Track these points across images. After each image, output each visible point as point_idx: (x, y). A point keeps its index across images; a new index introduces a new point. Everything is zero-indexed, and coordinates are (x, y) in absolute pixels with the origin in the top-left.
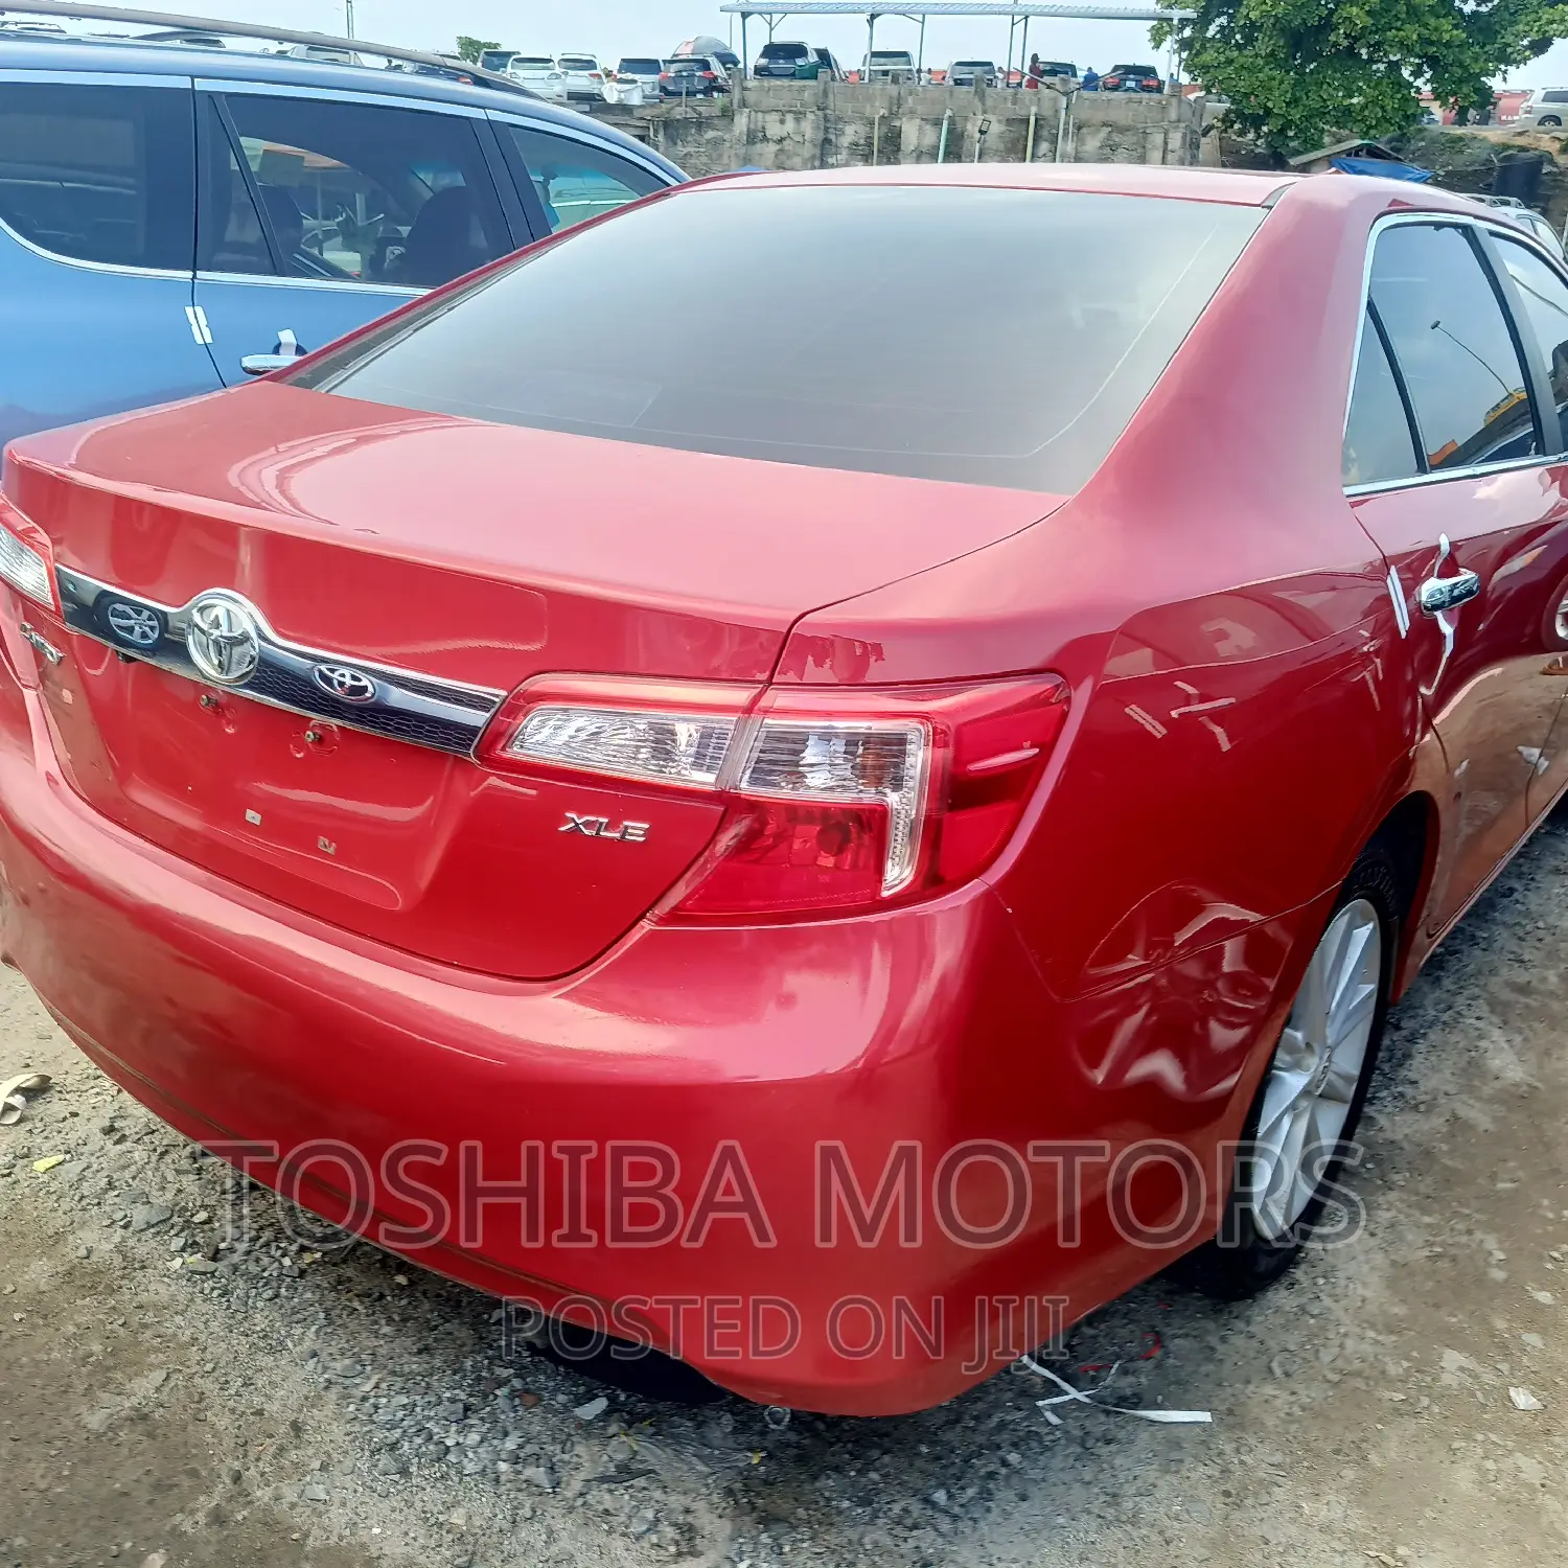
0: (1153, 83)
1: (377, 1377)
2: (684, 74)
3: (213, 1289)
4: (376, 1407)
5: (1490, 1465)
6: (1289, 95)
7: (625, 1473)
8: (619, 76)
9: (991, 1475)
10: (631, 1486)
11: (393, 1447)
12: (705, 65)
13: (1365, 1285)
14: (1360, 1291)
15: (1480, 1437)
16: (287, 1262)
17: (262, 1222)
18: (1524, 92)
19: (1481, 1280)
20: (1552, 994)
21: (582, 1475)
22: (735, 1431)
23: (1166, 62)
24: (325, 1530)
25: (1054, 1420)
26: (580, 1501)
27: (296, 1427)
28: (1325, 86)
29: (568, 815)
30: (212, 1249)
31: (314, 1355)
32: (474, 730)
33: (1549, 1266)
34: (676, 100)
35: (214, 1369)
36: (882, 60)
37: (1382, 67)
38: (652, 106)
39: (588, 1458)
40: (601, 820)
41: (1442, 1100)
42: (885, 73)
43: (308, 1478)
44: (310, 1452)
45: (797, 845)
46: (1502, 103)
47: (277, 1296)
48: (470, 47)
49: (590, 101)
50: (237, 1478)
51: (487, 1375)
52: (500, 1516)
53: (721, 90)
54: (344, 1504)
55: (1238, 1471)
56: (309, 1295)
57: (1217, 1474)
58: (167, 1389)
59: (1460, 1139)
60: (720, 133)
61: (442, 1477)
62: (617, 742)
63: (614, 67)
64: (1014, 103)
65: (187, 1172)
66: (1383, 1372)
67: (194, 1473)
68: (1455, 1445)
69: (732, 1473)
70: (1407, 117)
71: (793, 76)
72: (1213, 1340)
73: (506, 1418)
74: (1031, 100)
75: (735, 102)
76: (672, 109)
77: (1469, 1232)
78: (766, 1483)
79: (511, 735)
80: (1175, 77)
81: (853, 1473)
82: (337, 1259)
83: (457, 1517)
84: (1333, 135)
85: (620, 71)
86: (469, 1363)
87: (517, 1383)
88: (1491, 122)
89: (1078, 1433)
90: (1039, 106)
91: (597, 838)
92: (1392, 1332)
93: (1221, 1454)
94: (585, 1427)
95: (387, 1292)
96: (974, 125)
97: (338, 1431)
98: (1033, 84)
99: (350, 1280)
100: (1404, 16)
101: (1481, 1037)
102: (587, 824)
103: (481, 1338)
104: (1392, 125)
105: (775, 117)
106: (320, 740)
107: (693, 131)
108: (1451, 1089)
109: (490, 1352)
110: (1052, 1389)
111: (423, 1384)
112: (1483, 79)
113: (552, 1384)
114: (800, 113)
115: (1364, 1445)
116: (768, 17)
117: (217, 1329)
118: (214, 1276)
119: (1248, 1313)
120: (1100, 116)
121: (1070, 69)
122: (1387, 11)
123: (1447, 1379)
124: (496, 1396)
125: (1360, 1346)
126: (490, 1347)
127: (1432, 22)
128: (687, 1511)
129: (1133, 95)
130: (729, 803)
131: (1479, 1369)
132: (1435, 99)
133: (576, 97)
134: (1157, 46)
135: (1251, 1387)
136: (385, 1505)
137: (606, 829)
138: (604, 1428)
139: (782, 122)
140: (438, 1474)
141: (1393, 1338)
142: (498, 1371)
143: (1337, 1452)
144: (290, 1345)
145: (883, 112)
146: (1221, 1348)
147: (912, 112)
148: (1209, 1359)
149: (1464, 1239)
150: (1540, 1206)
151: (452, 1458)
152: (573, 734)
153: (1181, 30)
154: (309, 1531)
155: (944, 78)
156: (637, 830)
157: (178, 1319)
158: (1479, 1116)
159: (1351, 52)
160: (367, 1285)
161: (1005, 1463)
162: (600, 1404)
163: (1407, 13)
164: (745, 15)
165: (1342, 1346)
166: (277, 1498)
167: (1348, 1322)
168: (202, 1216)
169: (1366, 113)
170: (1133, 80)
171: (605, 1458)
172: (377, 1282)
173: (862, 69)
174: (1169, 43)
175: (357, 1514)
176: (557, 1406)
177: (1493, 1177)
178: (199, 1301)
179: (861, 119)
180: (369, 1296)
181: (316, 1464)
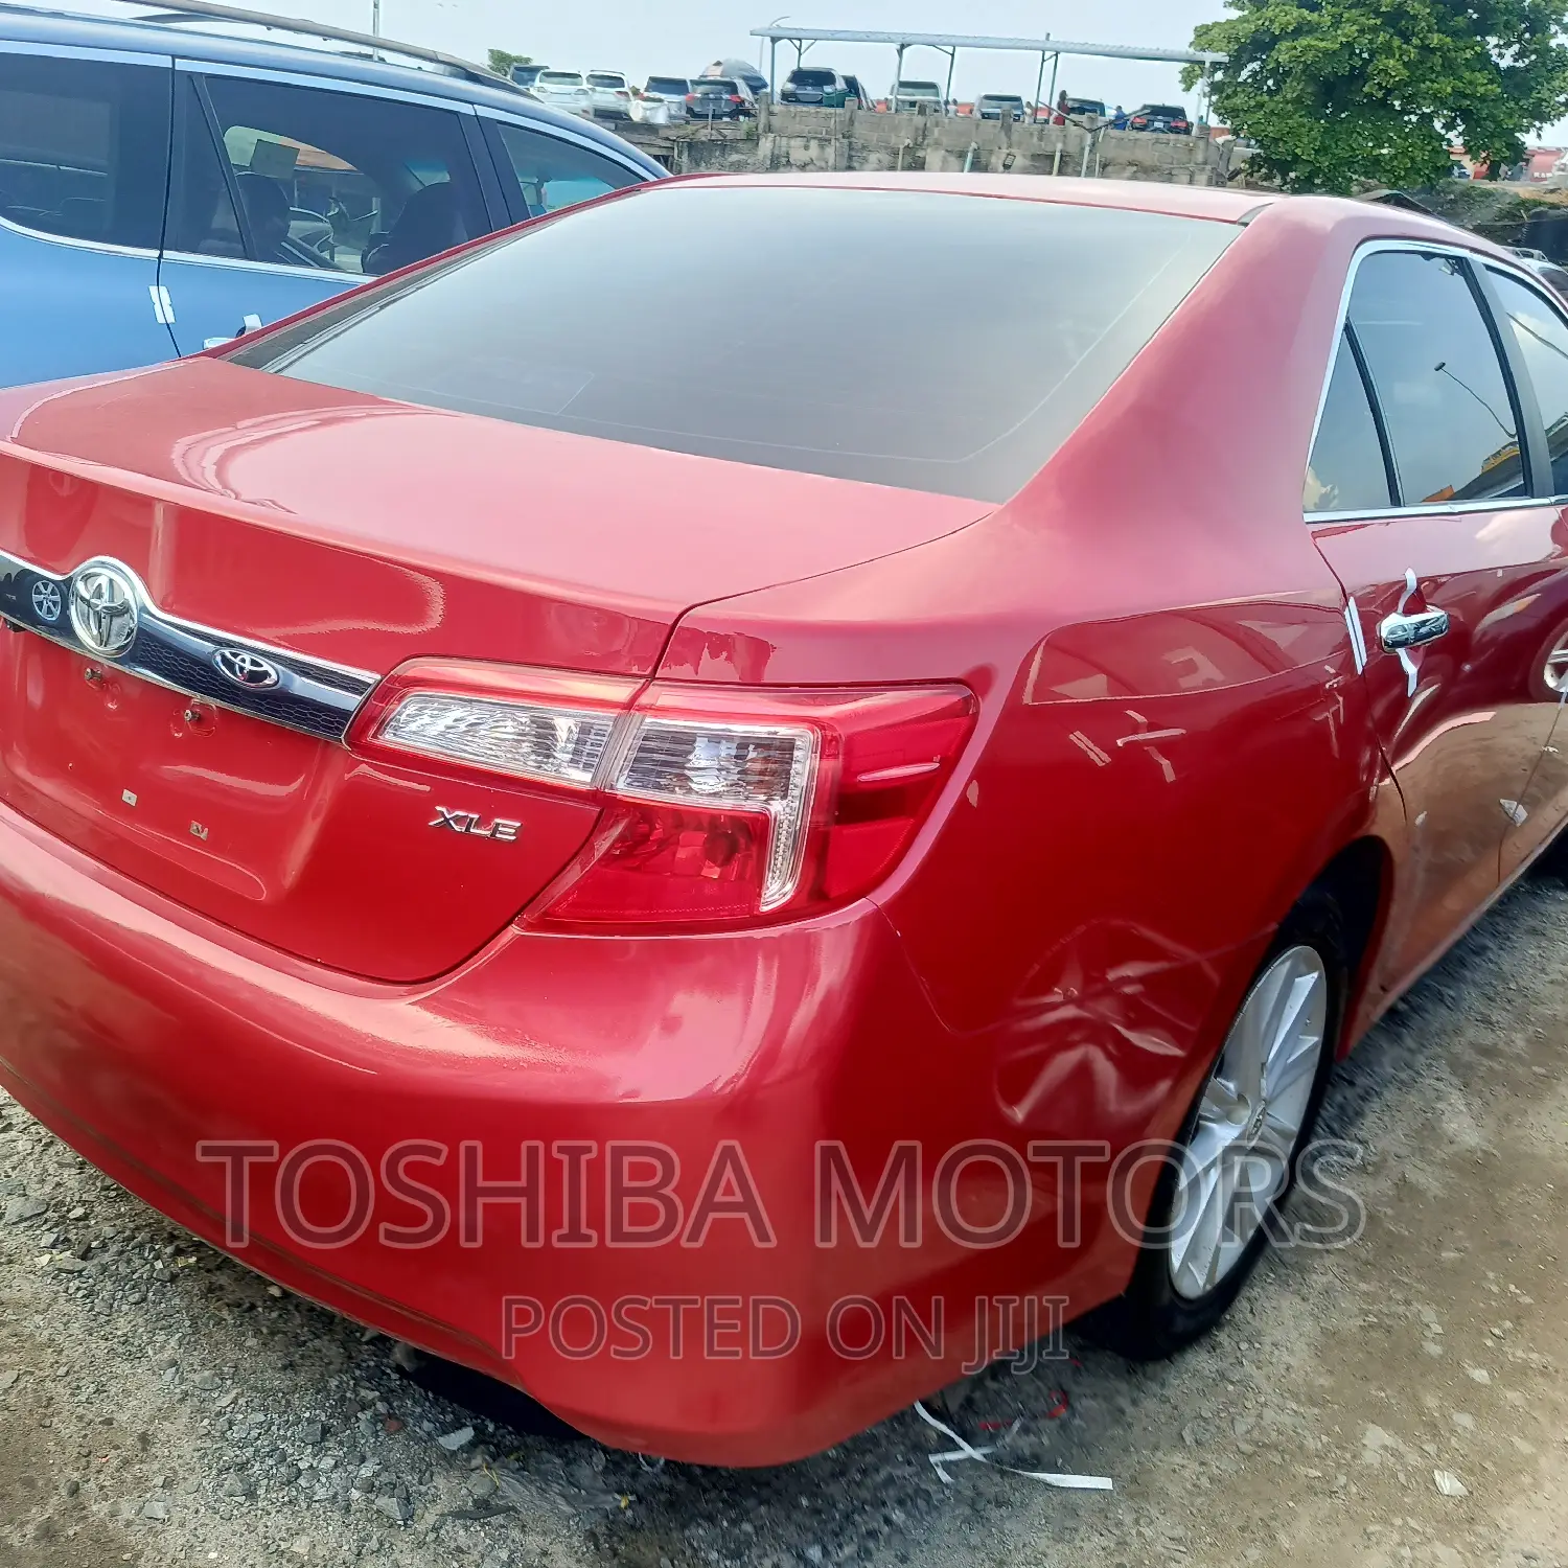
0: (1182, 125)
1: (235, 1391)
2: (711, 96)
3: (78, 1289)
4: (231, 1424)
5: (1406, 1552)
6: (1318, 143)
7: (484, 1509)
8: (646, 94)
9: (872, 1534)
10: (489, 1524)
11: (242, 1467)
12: (732, 88)
13: (1291, 1352)
14: (1286, 1358)
15: (1398, 1522)
16: (159, 1265)
17: (139, 1222)
18: (1559, 149)
19: (1416, 1354)
20: (1518, 1058)
21: (438, 1508)
22: (606, 1470)
23: (1196, 105)
24: (159, 1552)
25: (945, 1477)
26: (432, 1536)
27: (145, 1440)
28: (1355, 135)
29: (439, 808)
30: (84, 1248)
31: (173, 1363)
32: (345, 714)
33: (1489, 1343)
34: (701, 123)
35: (67, 1373)
36: (910, 90)
37: (1414, 118)
38: (678, 127)
39: (447, 1490)
40: (471, 816)
41: (1392, 1162)
42: (913, 104)
43: (148, 1495)
44: (156, 1466)
45: (682, 854)
46: (1536, 160)
47: (144, 1300)
48: (500, 59)
49: (615, 118)
50: (75, 1490)
51: (353, 1397)
52: (346, 1547)
53: (747, 113)
54: (182, 1525)
55: (1136, 1544)
56: (177, 1301)
57: (1112, 1545)
58: (15, 1391)
59: (1408, 1205)
60: (743, 157)
61: (290, 1501)
62: (498, 735)
63: (642, 85)
64: (1041, 139)
65: (69, 1165)
66: (1301, 1447)
67: (29, 1483)
68: (1371, 1529)
69: (597, 1517)
70: (1436, 169)
71: (819, 103)
72: (1124, 1402)
73: (367, 1443)
74: (1057, 136)
75: (761, 127)
76: (697, 130)
77: (1407, 1303)
78: (632, 1527)
79: (383, 721)
80: (1204, 120)
81: (725, 1524)
82: (211, 1266)
83: (300, 1546)
84: (1362, 184)
85: (647, 90)
86: (333, 1383)
87: (381, 1407)
88: (1523, 178)
89: (969, 1493)
90: (1064, 143)
91: (467, 834)
92: (1314, 1404)
93: (1119, 1524)
94: (449, 1458)
95: (259, 1303)
96: (998, 158)
97: (187, 1447)
98: (1060, 121)
99: (221, 1288)
100: (1438, 69)
101: (1439, 1099)
102: (458, 820)
103: (350, 1357)
104: (1421, 176)
105: (799, 142)
106: (199, 720)
107: (717, 153)
108: (1403, 1151)
109: (358, 1373)
110: (948, 1444)
111: (283, 1402)
112: (1517, 134)
113: (418, 1410)
114: (826, 140)
115: (1273, 1523)
116: (797, 43)
117: (77, 1332)
118: (80, 1276)
119: (1165, 1376)
120: (1126, 155)
121: (1097, 107)
122: (1421, 62)
123: (1370, 1457)
124: (357, 1418)
125: (1280, 1417)
126: (358, 1366)
127: (1467, 75)
128: (545, 1553)
129: (1161, 135)
130: (604, 803)
131: (1402, 1448)
132: (1466, 153)
133: (603, 115)
134: (1188, 89)
135: (1159, 1454)
136: (225, 1530)
137: (478, 825)
138: (468, 1460)
139: (806, 148)
140: (286, 1499)
141: (1316, 1411)
142: (363, 1393)
143: (1243, 1529)
144: (151, 1353)
145: (907, 141)
146: (1129, 1410)
147: (937, 144)
148: (1117, 1422)
149: (1401, 1309)
150: (1486, 1278)
151: (302, 1482)
152: (451, 723)
153: (1212, 74)
154: (142, 1552)
155: (971, 112)
156: (508, 829)
157: (38, 1318)
158: (1428, 1180)
159: (1384, 104)
160: (239, 1295)
161: (888, 1521)
162: (466, 1435)
163: (1443, 65)
164: (774, 40)
165: (1260, 1416)
166: (113, 1515)
167: (1270, 1391)
168: (79, 1212)
169: (1395, 163)
170: (1160, 121)
171: (464, 1492)
172: (249, 1293)
173: (890, 97)
174: (1201, 85)
175: (195, 1535)
176: (422, 1433)
177: (1438, 1246)
178: (62, 1301)
179: (886, 148)
180: (239, 1306)
181: (159, 1480)
